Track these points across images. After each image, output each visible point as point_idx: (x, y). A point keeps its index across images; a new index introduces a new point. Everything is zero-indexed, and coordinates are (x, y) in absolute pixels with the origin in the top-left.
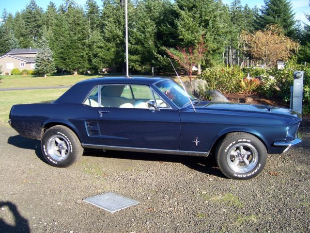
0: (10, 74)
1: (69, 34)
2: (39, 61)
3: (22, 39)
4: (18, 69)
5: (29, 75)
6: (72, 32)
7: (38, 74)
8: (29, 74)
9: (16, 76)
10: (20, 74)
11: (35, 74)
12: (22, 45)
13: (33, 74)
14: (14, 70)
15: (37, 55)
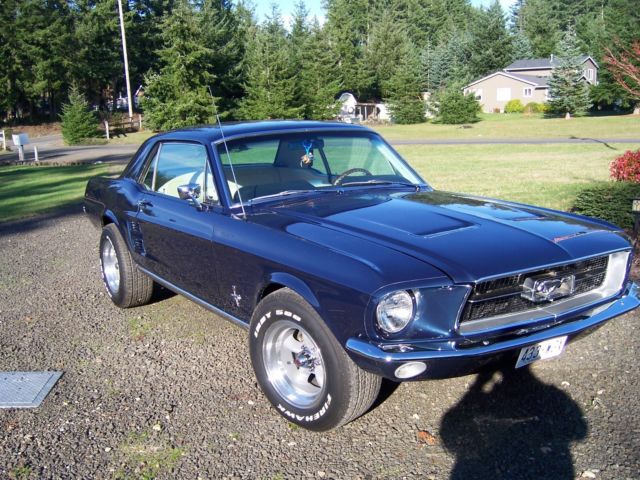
0: (502, 111)
1: (627, 24)
2: (555, 84)
3: (538, 38)
4: (518, 102)
5: (537, 115)
6: (634, 19)
7: (556, 111)
8: (538, 112)
9: (514, 115)
10: (521, 112)
11: (552, 112)
12: (538, 51)
13: (547, 112)
14: (510, 103)
15: (553, 71)
